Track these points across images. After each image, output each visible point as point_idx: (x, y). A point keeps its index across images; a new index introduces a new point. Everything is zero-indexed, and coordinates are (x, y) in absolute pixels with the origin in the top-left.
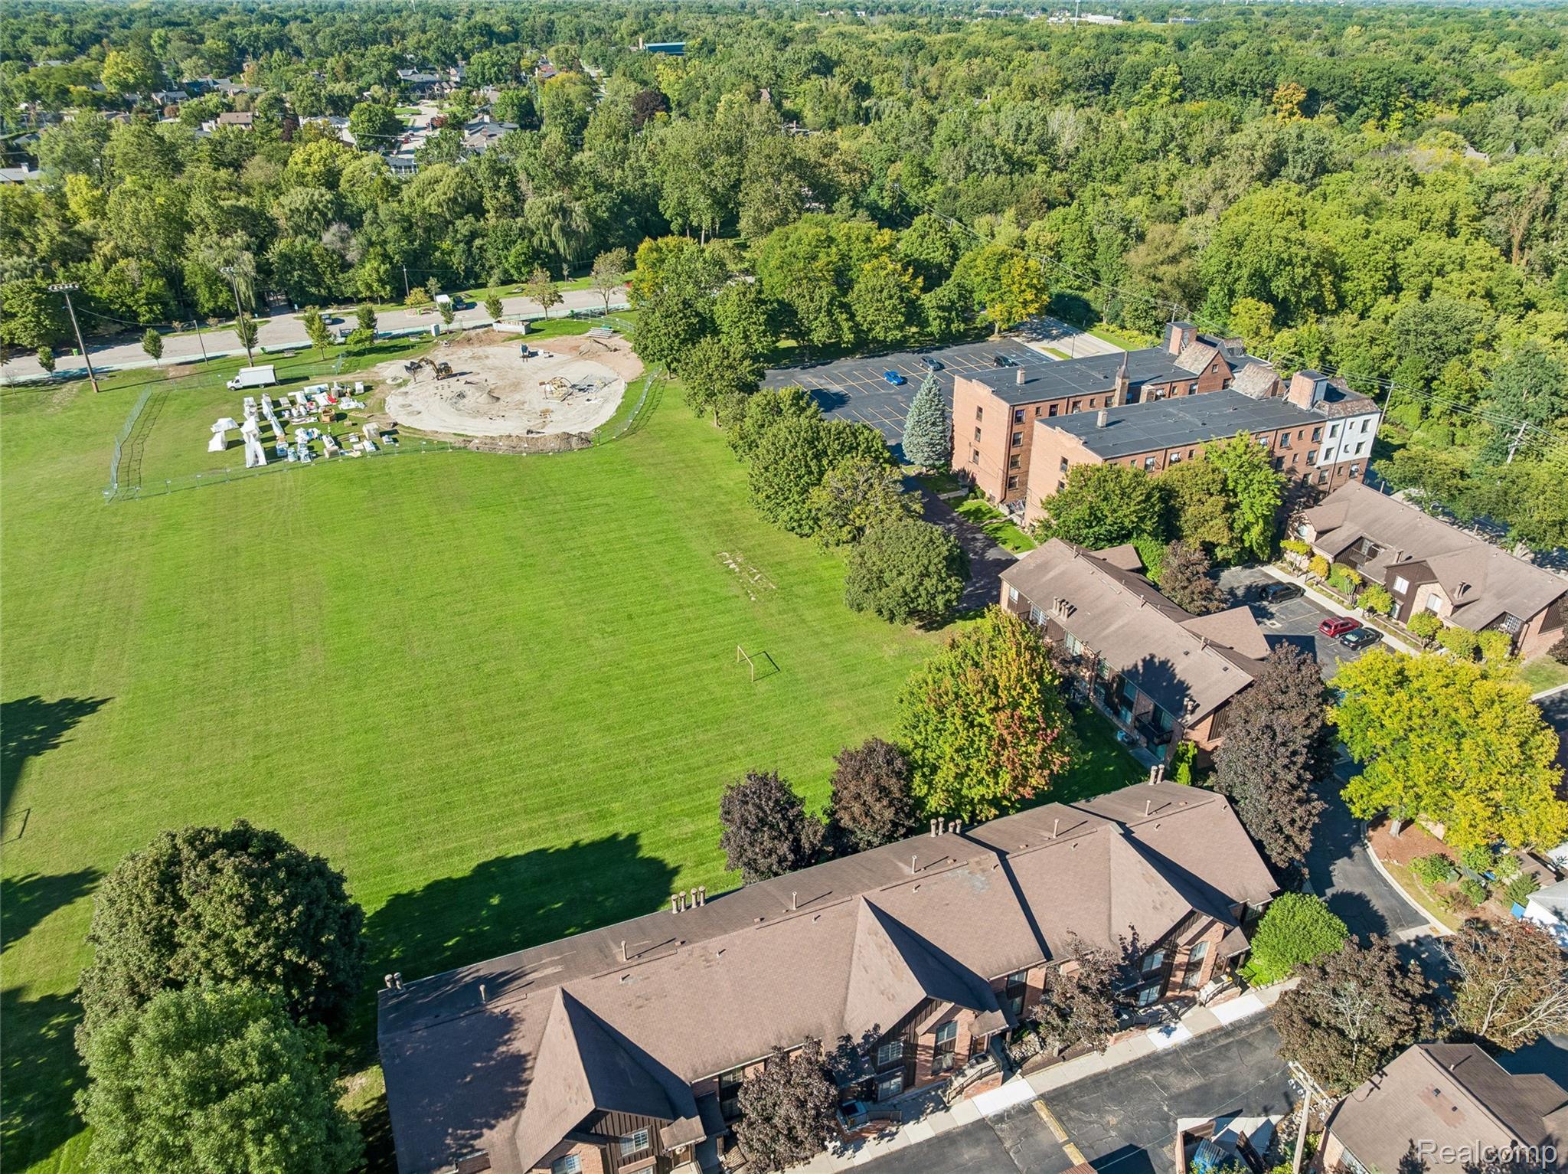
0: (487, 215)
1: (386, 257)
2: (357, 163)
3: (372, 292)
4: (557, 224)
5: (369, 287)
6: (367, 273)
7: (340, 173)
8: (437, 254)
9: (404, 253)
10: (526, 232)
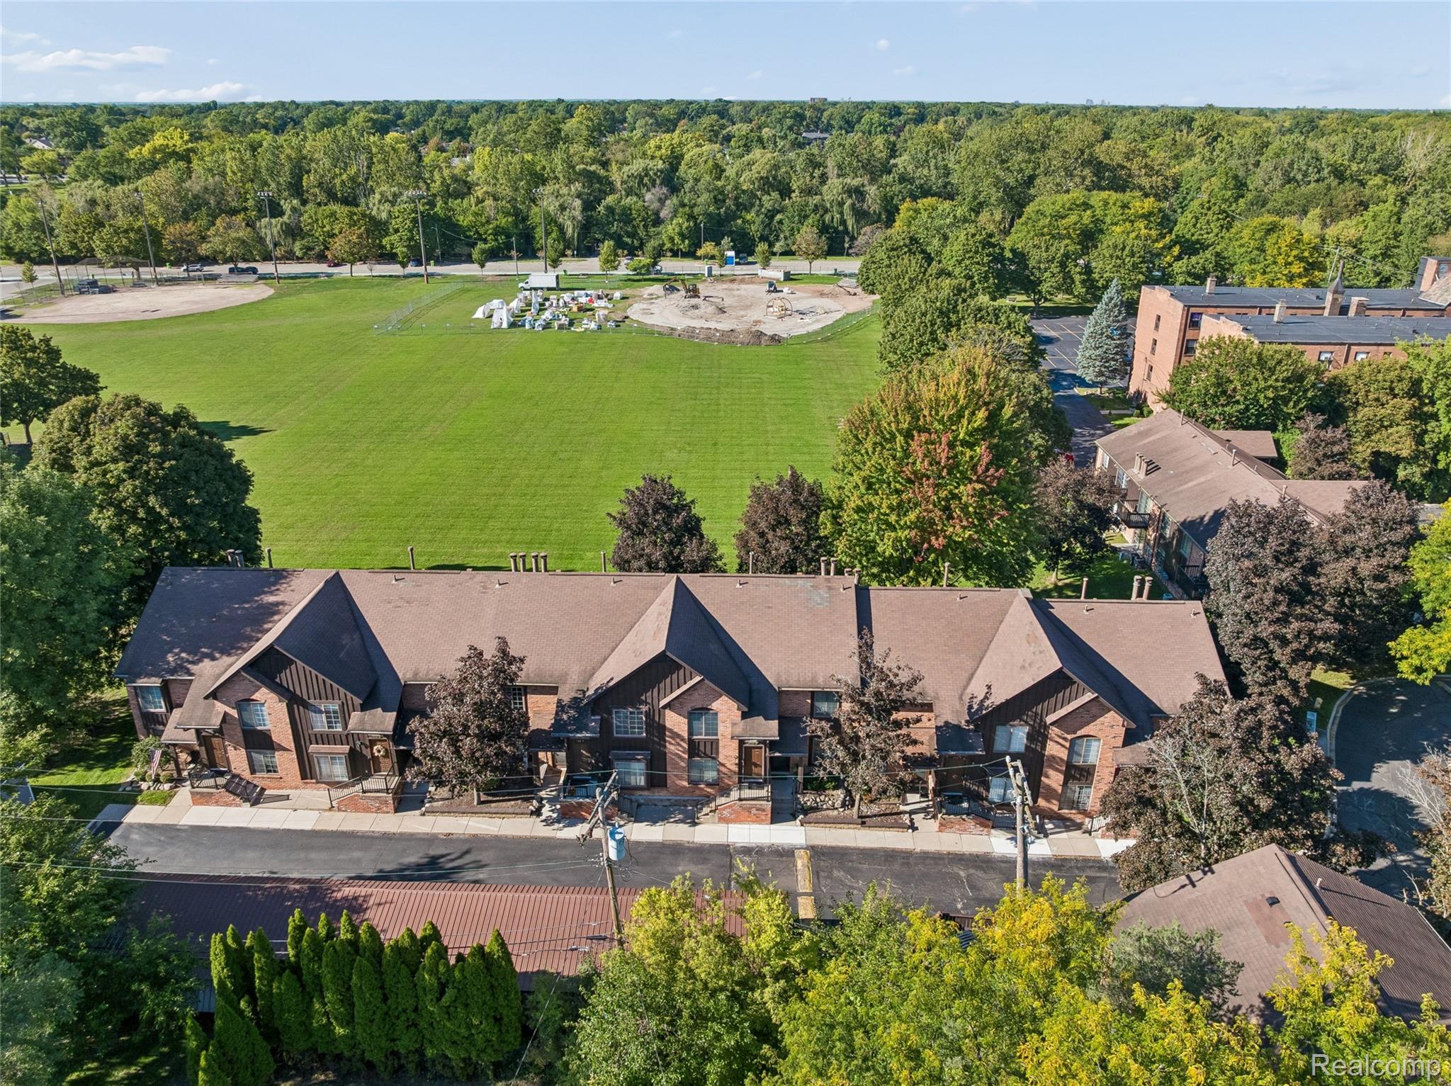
0: (793, 195)
1: (691, 217)
2: (698, 150)
3: (674, 244)
4: (849, 202)
5: (672, 239)
6: (671, 229)
7: (682, 156)
8: (739, 221)
9: (709, 216)
10: (821, 209)
